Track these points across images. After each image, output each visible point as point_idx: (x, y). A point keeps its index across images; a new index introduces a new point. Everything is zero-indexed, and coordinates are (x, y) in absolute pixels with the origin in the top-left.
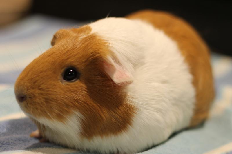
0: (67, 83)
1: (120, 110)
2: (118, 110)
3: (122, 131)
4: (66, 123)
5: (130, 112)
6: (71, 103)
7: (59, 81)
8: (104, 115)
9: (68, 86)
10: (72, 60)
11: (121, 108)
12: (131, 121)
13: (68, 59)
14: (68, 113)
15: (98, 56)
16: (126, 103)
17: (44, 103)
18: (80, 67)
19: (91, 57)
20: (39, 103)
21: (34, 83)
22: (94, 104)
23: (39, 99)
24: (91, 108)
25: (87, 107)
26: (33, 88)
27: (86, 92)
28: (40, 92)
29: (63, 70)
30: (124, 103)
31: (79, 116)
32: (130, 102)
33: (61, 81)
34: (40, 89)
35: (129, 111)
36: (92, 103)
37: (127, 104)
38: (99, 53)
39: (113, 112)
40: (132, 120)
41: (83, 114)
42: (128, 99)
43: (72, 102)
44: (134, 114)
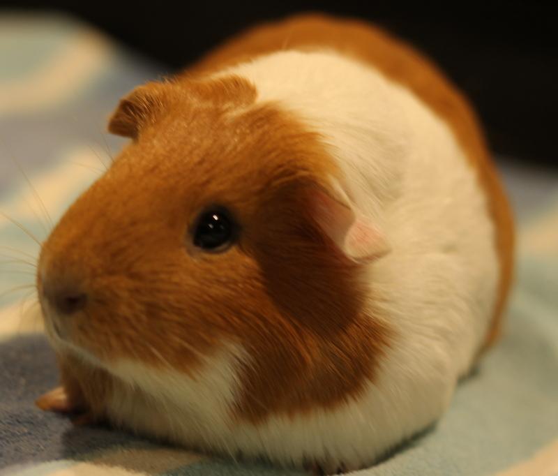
0: (207, 256)
1: (349, 336)
2: (345, 337)
3: (350, 398)
4: (197, 377)
5: (375, 344)
6: (219, 319)
7: (183, 250)
8: (309, 353)
9: (208, 266)
10: (221, 188)
11: (353, 330)
12: (377, 369)
13: (208, 182)
14: (207, 346)
15: (303, 178)
16: (365, 315)
17: (144, 317)
18: (244, 209)
19: (277, 178)
20: (127, 319)
21: (114, 255)
22: (282, 320)
23: (130, 306)
24: (275, 332)
25: (265, 329)
26: (111, 273)
27: (259, 284)
28: (131, 284)
29: (193, 218)
30: (361, 315)
31: (238, 355)
32: (374, 312)
33: (189, 252)
34: (134, 276)
35: (372, 339)
36: (279, 317)
37: (368, 319)
38: (304, 169)
39: (332, 345)
40: (379, 366)
41: (250, 351)
42: (370, 302)
43: (221, 316)
44: (384, 348)
